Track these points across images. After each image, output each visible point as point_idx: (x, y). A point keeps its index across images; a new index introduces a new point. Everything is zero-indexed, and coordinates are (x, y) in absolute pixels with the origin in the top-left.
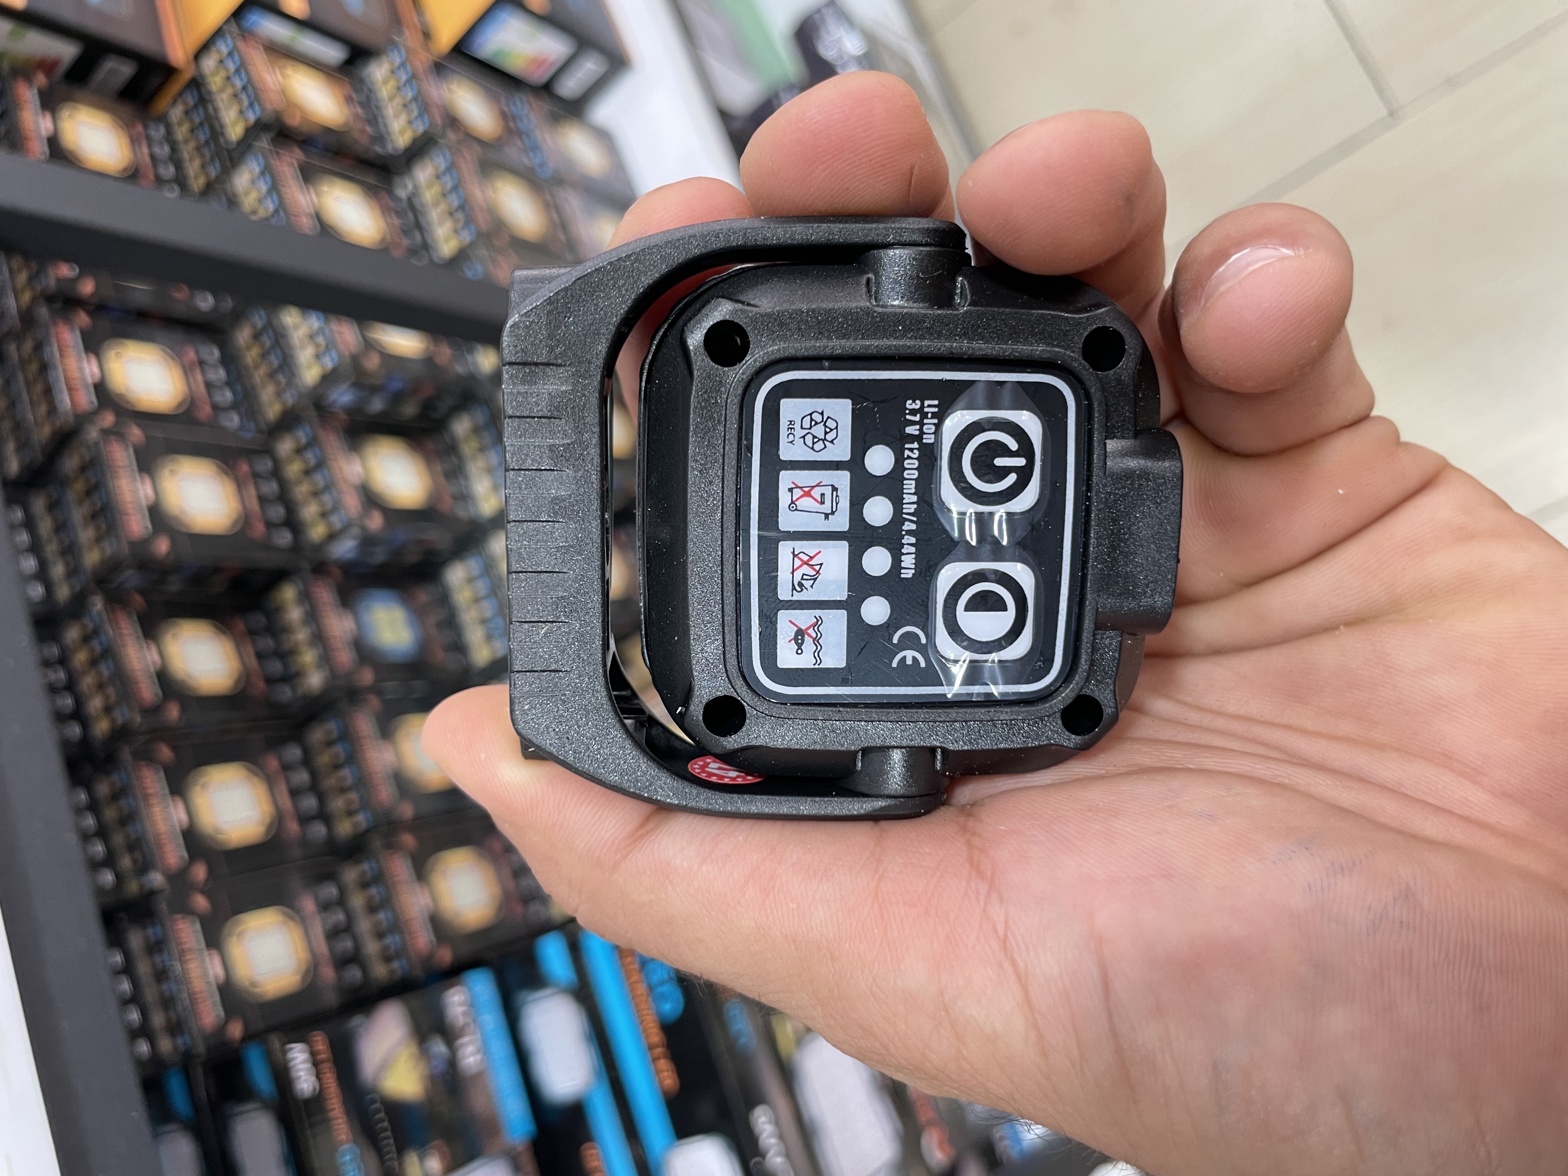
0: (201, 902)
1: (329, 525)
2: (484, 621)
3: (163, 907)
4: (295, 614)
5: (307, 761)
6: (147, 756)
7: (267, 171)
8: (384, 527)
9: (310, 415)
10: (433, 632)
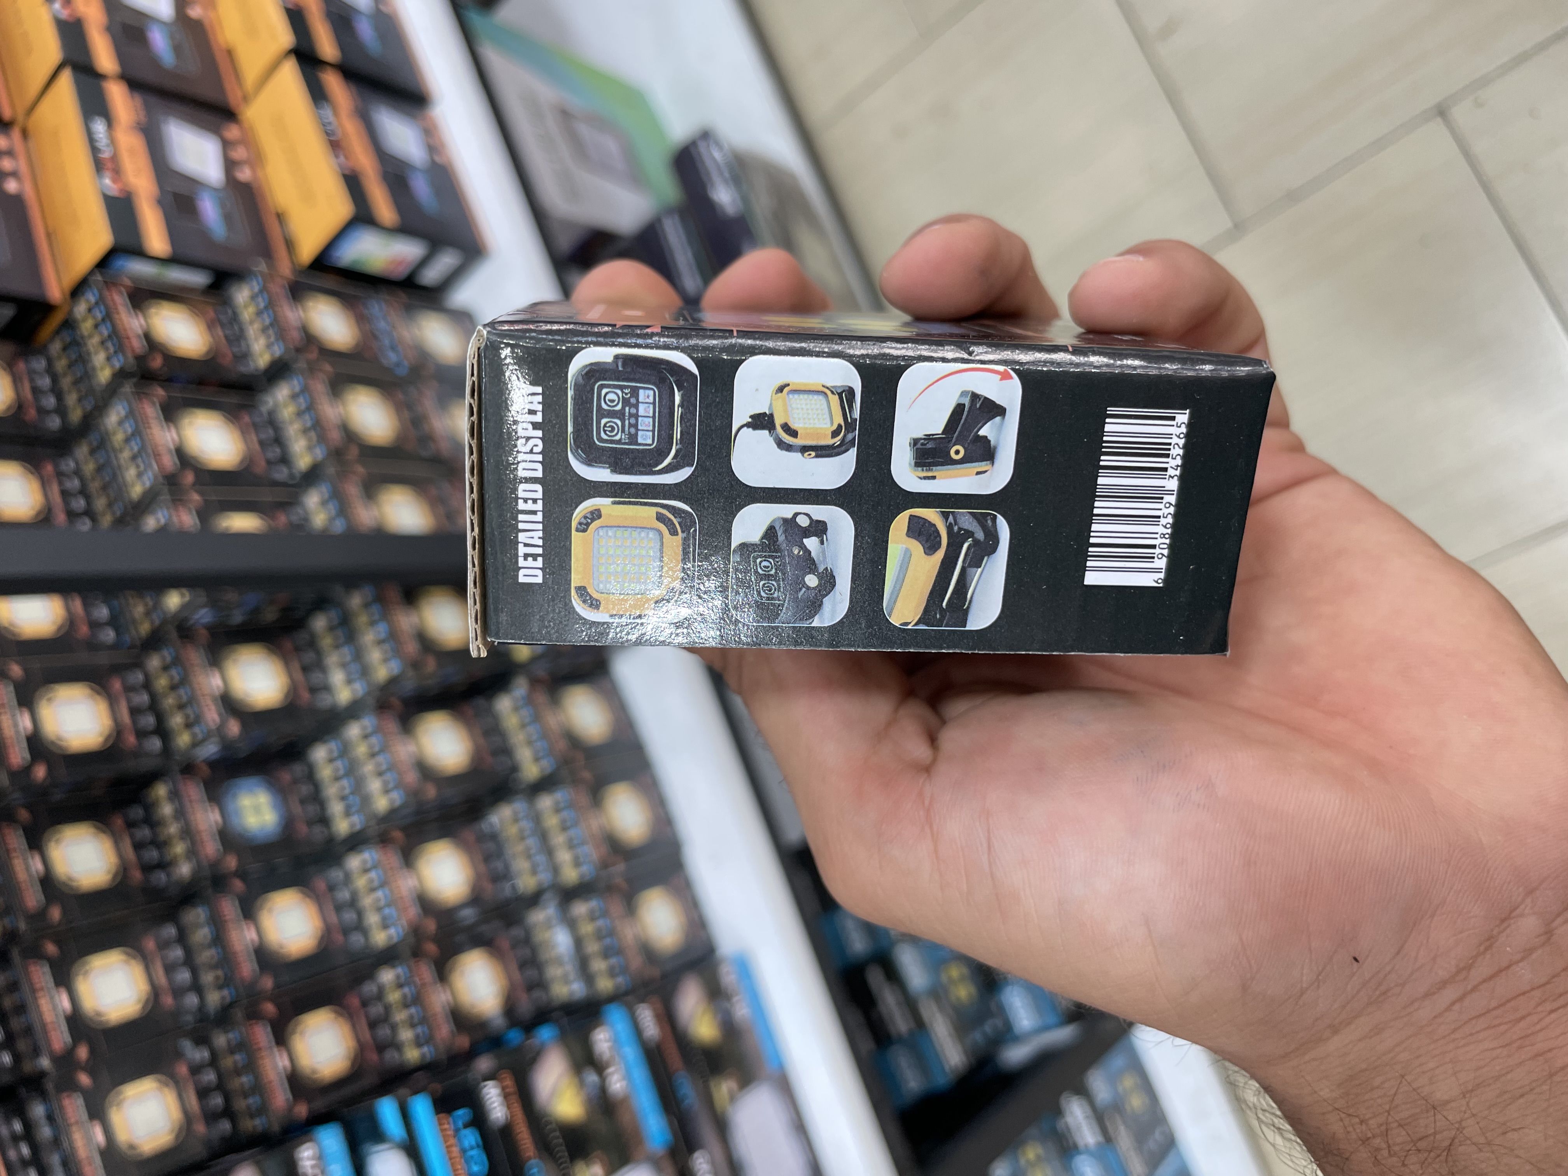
0: (84, 1079)
1: (194, 735)
2: (343, 798)
3: (50, 1086)
4: (167, 810)
6: (34, 953)
7: (131, 414)
8: (241, 734)
9: (174, 634)
10: (297, 809)
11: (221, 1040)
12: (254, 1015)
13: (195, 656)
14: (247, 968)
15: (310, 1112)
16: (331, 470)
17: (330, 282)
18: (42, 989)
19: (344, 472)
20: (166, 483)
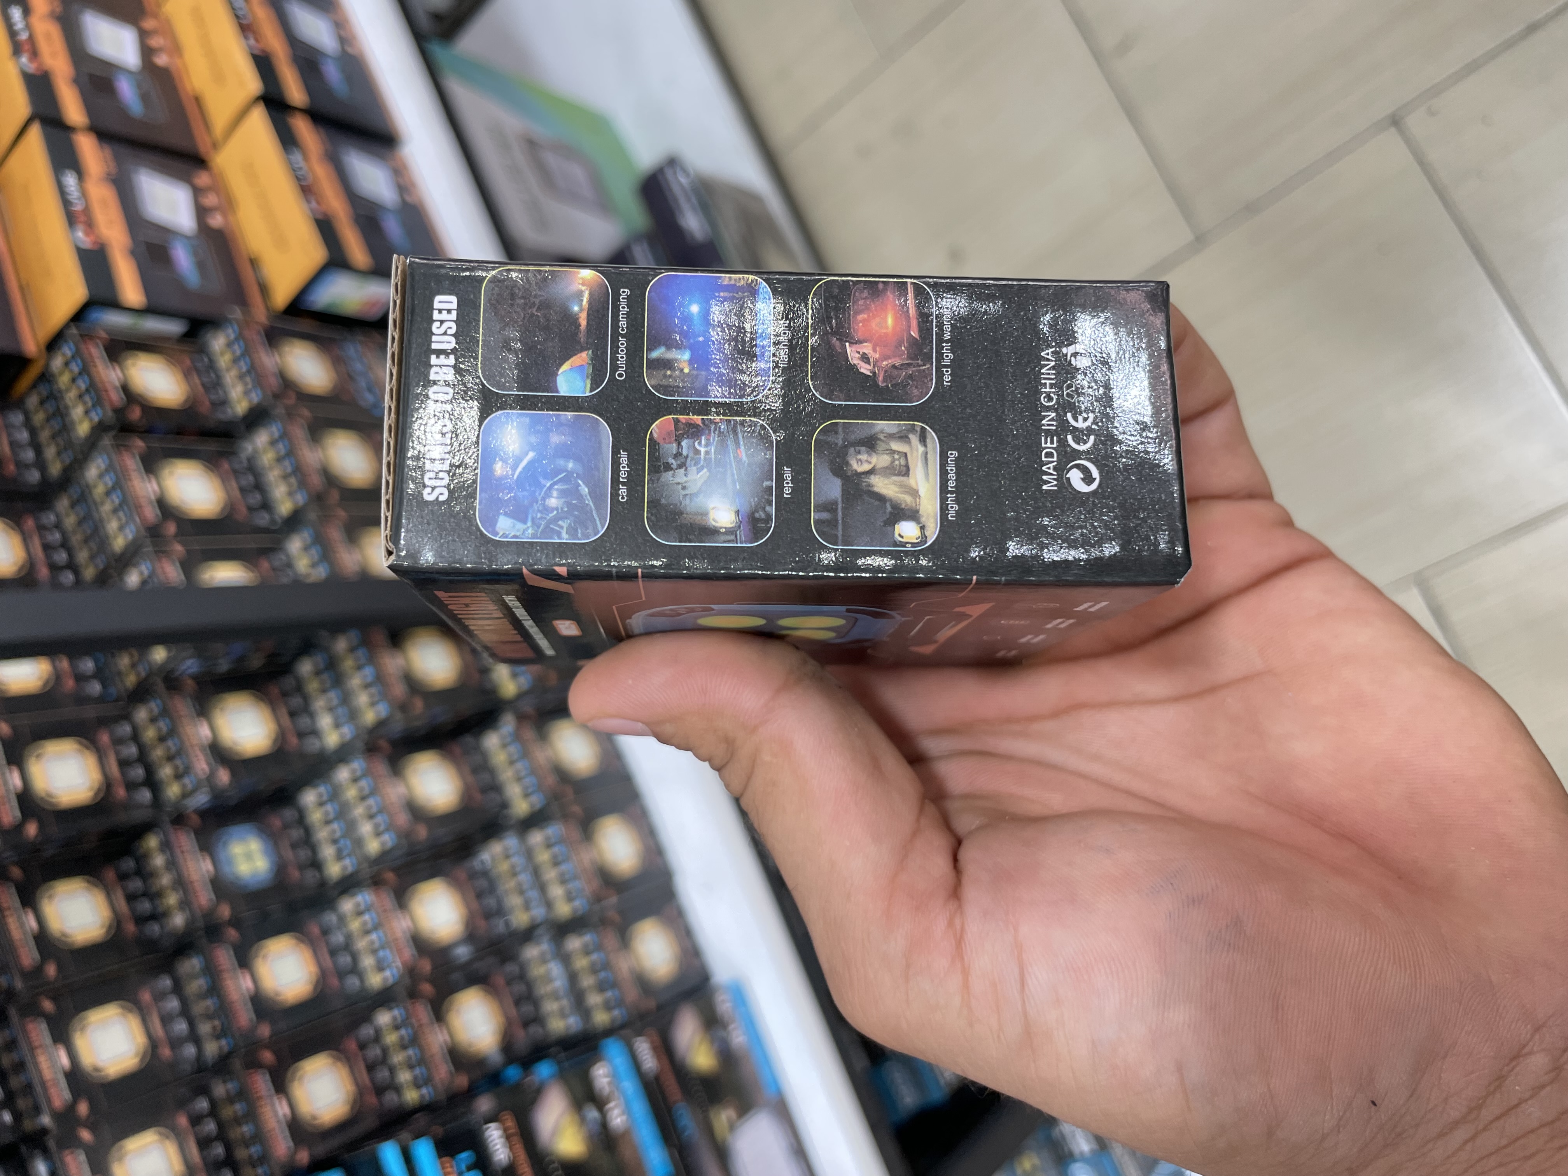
0: (86, 1135)
1: (184, 786)
2: (335, 841)
3: (51, 1143)
4: (158, 861)
5: (178, 989)
6: (31, 1010)
7: (110, 468)
8: (231, 781)
9: (160, 686)
10: (289, 854)
11: (220, 1089)
12: (253, 1064)
13: (183, 706)
14: (244, 1016)
15: (311, 1156)
16: (312, 515)
17: (305, 325)
18: (41, 1046)
19: (326, 517)
20: (148, 535)
